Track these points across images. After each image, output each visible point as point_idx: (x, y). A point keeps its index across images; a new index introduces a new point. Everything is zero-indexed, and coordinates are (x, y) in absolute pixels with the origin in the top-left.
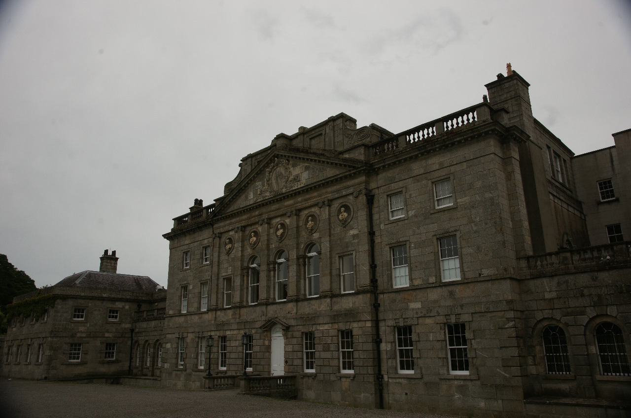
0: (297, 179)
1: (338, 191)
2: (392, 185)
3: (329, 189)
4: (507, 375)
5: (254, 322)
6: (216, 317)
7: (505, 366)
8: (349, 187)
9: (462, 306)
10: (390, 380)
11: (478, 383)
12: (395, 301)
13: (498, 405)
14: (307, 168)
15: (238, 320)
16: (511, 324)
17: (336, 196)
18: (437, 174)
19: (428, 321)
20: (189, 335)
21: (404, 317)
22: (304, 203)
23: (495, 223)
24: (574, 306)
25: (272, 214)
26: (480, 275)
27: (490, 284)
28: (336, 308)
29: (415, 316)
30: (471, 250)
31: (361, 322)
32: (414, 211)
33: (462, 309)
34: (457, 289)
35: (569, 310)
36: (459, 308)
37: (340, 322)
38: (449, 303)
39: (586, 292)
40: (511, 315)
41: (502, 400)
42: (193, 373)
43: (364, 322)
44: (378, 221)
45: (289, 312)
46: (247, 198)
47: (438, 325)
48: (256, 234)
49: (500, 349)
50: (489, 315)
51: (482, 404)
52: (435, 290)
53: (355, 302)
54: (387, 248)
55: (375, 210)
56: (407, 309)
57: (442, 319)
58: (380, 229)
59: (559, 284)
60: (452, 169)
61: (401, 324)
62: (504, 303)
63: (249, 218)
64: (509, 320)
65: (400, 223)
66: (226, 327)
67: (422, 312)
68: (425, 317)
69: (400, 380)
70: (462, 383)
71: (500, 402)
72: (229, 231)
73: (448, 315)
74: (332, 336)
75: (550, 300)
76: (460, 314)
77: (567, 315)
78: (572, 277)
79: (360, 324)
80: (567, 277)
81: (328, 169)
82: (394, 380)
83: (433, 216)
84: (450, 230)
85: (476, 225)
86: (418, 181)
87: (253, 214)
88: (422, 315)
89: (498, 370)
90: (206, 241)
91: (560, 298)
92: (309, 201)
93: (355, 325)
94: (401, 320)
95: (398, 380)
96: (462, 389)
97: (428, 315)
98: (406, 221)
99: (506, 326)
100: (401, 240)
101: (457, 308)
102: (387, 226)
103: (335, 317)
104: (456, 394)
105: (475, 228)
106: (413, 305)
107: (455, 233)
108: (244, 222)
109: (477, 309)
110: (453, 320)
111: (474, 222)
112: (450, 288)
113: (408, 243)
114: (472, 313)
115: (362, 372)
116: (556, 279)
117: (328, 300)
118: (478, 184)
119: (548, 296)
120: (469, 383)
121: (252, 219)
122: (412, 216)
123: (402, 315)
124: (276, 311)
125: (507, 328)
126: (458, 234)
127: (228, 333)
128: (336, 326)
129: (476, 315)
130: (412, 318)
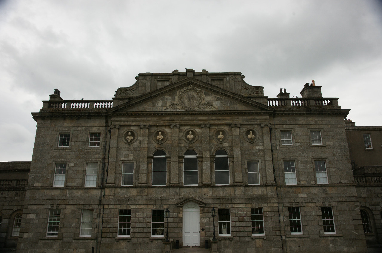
0: (210, 104)
1: (247, 120)
2: (284, 125)
3: (240, 118)
4: (357, 234)
5: (165, 199)
6: (115, 193)
7: (356, 229)
8: (256, 120)
9: (332, 198)
10: (287, 239)
11: (342, 238)
12: (289, 192)
13: (354, 249)
14: (218, 99)
15: (145, 197)
16: (358, 208)
17: (246, 123)
18: (313, 127)
19: (311, 205)
20: (68, 207)
21: (296, 202)
22: (216, 121)
23: (347, 158)
24: (375, 201)
25: (184, 123)
26: (340, 183)
27: (345, 188)
28: (248, 193)
29: (303, 201)
30: (334, 170)
31: (271, 204)
32: (299, 143)
33: (332, 199)
34: (328, 189)
35: (373, 203)
36: (330, 198)
37: (254, 203)
38: (324, 195)
39: (379, 195)
40: (358, 204)
41: (356, 246)
42: (74, 241)
43: (272, 204)
44: (275, 144)
45: (204, 194)
46: (154, 105)
47: (318, 207)
48: (163, 133)
49: (353, 221)
50: (346, 203)
51: (346, 249)
52: (314, 188)
53: (263, 191)
54: (282, 161)
55: (273, 137)
56: (298, 197)
57: (321, 204)
58: (277, 149)
59: (367, 191)
60: (322, 126)
61: (294, 206)
62: (354, 197)
63: (157, 121)
64: (357, 206)
65: (291, 148)
66: (130, 202)
67: (308, 200)
68: (309, 202)
69: (294, 239)
70: (333, 238)
71: (355, 247)
72: (130, 126)
73: (324, 202)
74: (246, 212)
75: (364, 198)
76: (331, 202)
77: (372, 205)
78: (373, 188)
79: (269, 205)
80: (371, 188)
81: (238, 105)
82: (290, 239)
83: (312, 148)
84: (323, 157)
85: (337, 157)
86: (302, 127)
87: (163, 118)
88: (308, 201)
89: (352, 231)
90: (95, 129)
91: (369, 197)
92: (222, 121)
93: (266, 205)
94: (294, 203)
95: (292, 239)
96: (333, 242)
97: (311, 201)
98: (295, 148)
99: (356, 209)
100: (291, 158)
101: (329, 199)
102: (281, 148)
103: (250, 200)
104: (330, 244)
105: (336, 159)
106: (301, 195)
107: (325, 159)
108: (151, 122)
109: (340, 200)
110: (327, 205)
111: (335, 155)
112: (324, 188)
113: (296, 160)
114: (337, 202)
115: (271, 235)
116: (366, 189)
117: (242, 188)
118: (337, 137)
119: (363, 196)
120: (337, 238)
121: (162, 122)
122: (299, 146)
123: (295, 200)
124: (190, 192)
125: (356, 210)
126: (327, 160)
127: (132, 207)
128: (250, 205)
129: (339, 203)
130: (302, 203)
